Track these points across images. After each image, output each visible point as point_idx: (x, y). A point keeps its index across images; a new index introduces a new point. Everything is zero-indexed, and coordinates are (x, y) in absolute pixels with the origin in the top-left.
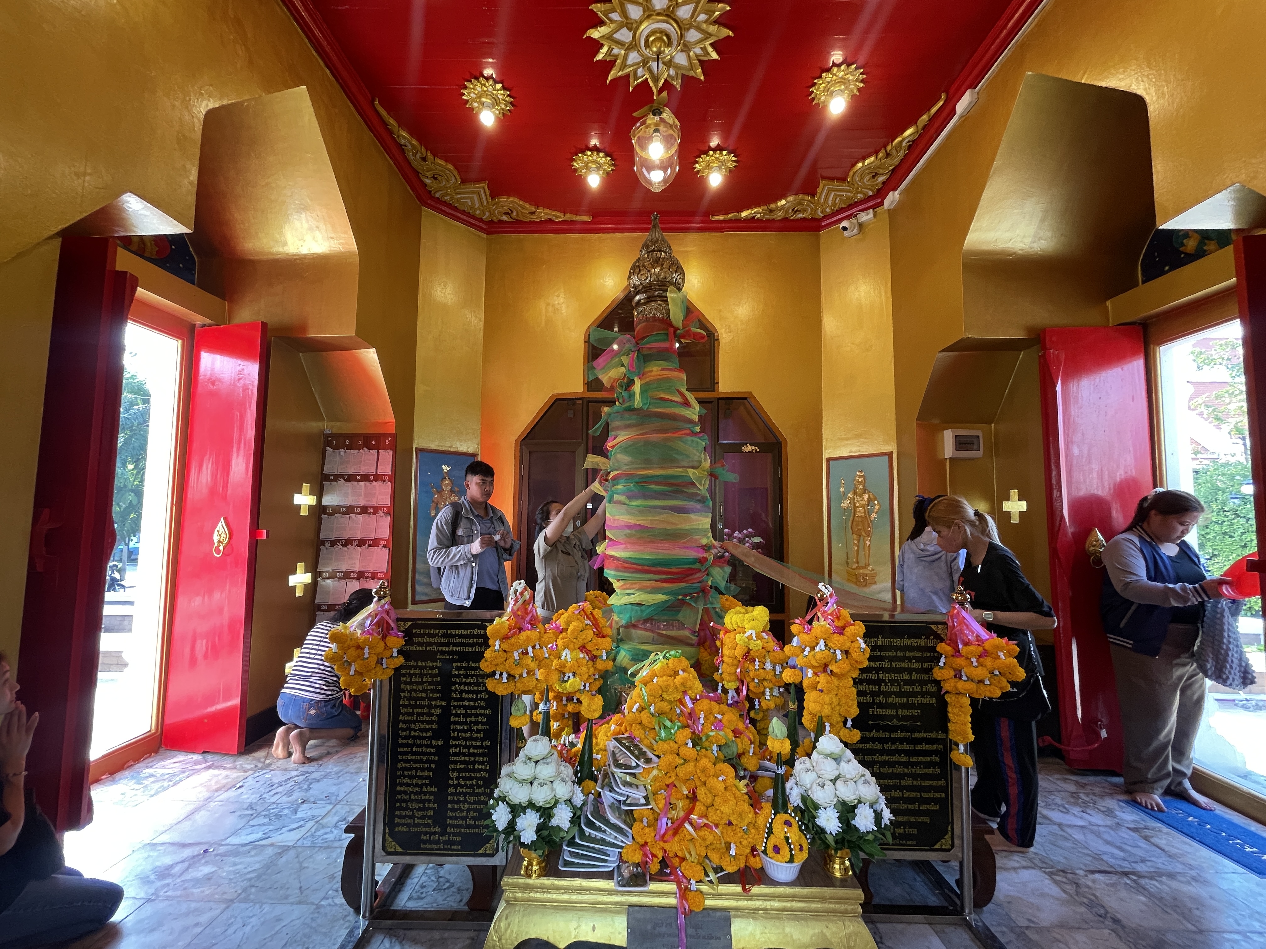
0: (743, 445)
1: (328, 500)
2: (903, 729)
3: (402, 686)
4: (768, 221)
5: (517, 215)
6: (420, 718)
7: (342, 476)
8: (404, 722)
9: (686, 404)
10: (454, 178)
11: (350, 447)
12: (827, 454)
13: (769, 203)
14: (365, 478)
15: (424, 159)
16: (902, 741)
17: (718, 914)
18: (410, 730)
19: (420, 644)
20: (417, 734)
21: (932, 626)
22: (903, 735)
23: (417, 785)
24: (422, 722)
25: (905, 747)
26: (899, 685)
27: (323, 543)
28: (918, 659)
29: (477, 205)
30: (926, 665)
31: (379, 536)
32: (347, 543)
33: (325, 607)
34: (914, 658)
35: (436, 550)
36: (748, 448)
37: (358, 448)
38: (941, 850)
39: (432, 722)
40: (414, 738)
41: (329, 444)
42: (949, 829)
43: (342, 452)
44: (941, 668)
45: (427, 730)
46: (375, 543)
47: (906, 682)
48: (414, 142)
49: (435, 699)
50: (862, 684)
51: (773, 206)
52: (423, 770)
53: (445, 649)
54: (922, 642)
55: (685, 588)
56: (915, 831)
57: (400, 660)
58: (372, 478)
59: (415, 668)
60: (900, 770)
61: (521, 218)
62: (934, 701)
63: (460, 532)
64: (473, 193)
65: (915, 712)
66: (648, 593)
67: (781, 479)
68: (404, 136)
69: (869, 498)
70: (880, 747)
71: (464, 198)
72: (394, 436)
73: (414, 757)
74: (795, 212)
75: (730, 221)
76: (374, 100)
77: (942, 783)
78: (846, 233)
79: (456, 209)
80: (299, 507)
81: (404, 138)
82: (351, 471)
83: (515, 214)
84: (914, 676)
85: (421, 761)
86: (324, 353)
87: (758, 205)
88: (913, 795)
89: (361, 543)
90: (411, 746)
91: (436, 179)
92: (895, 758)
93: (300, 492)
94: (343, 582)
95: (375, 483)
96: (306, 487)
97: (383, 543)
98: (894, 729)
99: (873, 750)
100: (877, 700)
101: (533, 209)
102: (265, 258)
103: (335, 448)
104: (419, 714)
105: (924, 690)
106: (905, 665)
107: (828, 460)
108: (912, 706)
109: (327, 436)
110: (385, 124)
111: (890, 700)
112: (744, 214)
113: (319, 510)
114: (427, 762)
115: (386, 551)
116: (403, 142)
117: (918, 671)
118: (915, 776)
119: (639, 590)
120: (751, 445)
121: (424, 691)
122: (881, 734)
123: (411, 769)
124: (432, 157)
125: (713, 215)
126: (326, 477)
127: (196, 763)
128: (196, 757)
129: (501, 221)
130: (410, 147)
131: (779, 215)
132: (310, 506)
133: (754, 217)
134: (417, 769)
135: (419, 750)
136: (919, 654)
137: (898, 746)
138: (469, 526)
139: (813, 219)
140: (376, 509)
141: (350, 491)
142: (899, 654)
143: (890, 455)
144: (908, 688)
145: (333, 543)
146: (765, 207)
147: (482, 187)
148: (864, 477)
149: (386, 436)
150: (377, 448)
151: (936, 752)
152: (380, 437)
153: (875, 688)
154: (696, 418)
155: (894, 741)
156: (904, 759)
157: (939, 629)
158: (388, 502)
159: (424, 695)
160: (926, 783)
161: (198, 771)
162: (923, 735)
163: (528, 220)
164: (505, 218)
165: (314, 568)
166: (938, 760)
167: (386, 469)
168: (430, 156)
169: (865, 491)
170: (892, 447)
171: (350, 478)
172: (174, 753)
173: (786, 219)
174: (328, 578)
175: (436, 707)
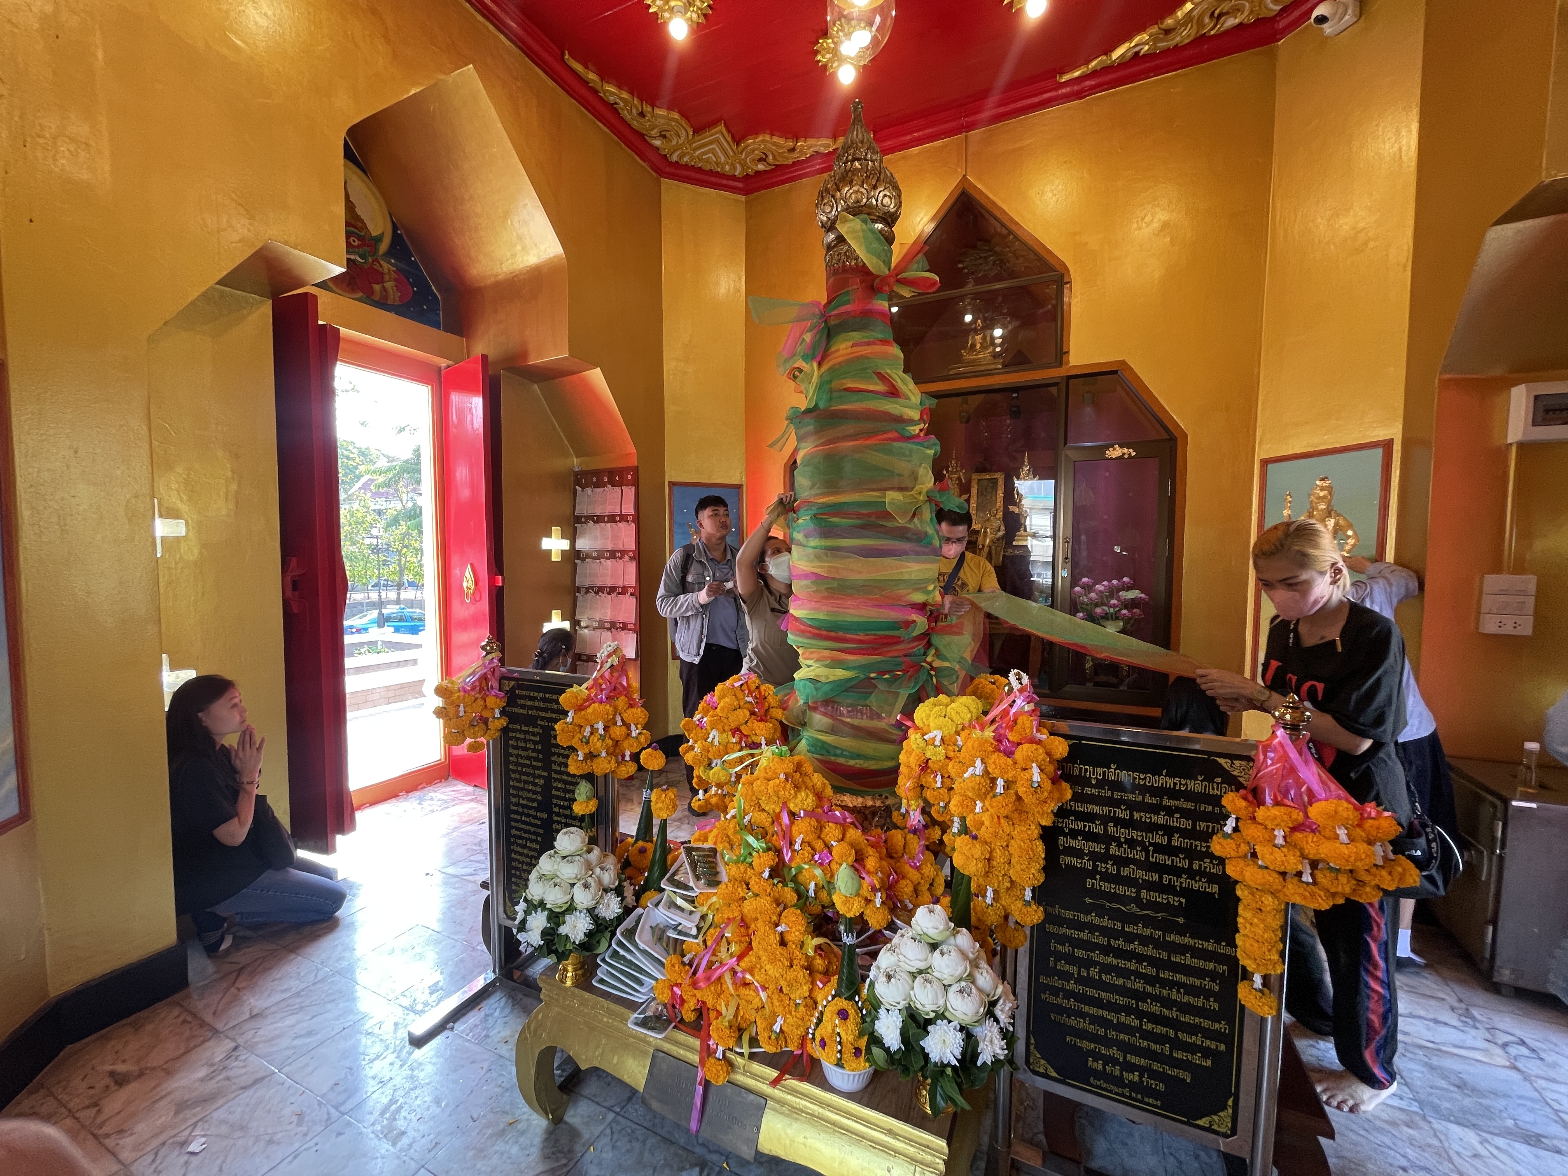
0: (1107, 447)
1: (582, 544)
2: (1148, 922)
3: (511, 750)
4: (1166, 52)
5: (774, 157)
6: (526, 786)
7: (591, 518)
8: (515, 788)
9: (894, 393)
10: (685, 132)
11: (597, 485)
12: (1262, 452)
13: (1162, 18)
14: (612, 519)
15: (642, 114)
16: (1145, 941)
17: (752, 1097)
18: (520, 797)
19: (523, 707)
20: (524, 802)
21: (1222, 761)
22: (1148, 932)
23: (527, 856)
24: (529, 791)
25: (1150, 951)
26: (1145, 849)
27: (578, 590)
28: (1185, 814)
29: (723, 159)
30: (1202, 826)
31: (627, 583)
32: (600, 590)
33: (585, 658)
34: (1178, 810)
35: (664, 597)
36: (1115, 452)
37: (603, 486)
38: (1209, 1130)
39: (535, 792)
40: (524, 806)
41: (578, 482)
42: (1230, 1102)
43: (589, 490)
44: (1227, 836)
45: (533, 800)
46: (624, 590)
47: (1159, 848)
48: (625, 95)
49: (538, 768)
50: (1075, 838)
51: (1169, 22)
52: (532, 841)
53: (543, 714)
54: (1196, 785)
55: (880, 662)
56: (1161, 1087)
57: (504, 722)
58: (618, 519)
59: (520, 731)
60: (1139, 985)
61: (780, 162)
62: (1215, 888)
63: (690, 579)
64: (711, 143)
65: (1174, 900)
66: (826, 666)
67: (1172, 499)
68: (611, 91)
69: (1337, 524)
70: (1103, 941)
71: (705, 153)
72: (636, 470)
73: (524, 826)
74: (1217, 18)
75: (1094, 73)
76: (563, 55)
77: (1221, 1026)
78: (1328, 28)
79: (700, 170)
80: (549, 552)
81: (612, 94)
82: (598, 512)
83: (771, 157)
84: (1176, 841)
85: (528, 832)
86: (556, 381)
87: (1141, 29)
88: (1159, 1029)
89: (612, 590)
90: (522, 814)
91: (664, 137)
92: (1132, 966)
93: (549, 535)
94: (598, 632)
95: (620, 524)
96: (556, 530)
97: (630, 590)
98: (1133, 919)
99: (1089, 942)
100: (1101, 867)
101: (790, 144)
102: (488, 282)
103: (583, 488)
104: (526, 782)
105: (1196, 866)
106: (1160, 819)
107: (1265, 463)
108: (1169, 889)
109: (576, 474)
110: (585, 82)
111: (1126, 872)
112: (1117, 54)
113: (573, 556)
114: (534, 833)
115: (633, 600)
116: (612, 99)
117: (1184, 833)
118: (1168, 1003)
119: (818, 660)
120: (1121, 446)
121: (528, 758)
122: (1105, 922)
123: (521, 838)
124: (649, 109)
125: (1062, 73)
126: (578, 520)
127: (467, 794)
128: (470, 789)
129: (758, 173)
130: (622, 104)
131: (1185, 35)
132: (562, 551)
133: (1137, 53)
134: (527, 839)
135: (527, 820)
136: (1190, 806)
137: (1135, 947)
138: (700, 571)
139: (1261, 22)
140: (624, 552)
141: (598, 534)
142: (1148, 799)
143: (1387, 445)
144: (1162, 859)
145: (588, 590)
146: (1154, 29)
147: (719, 133)
148: (1330, 489)
149: (627, 469)
150: (620, 484)
151: (1213, 976)
152: (622, 471)
153: (1100, 848)
154: (915, 415)
155: (1130, 938)
156: (1145, 969)
157: (1236, 768)
158: (632, 546)
159: (528, 762)
160: (1186, 1019)
161: (462, 802)
162: (1187, 940)
163: (790, 162)
164: (761, 167)
165: (570, 615)
166: (1217, 988)
167: (629, 508)
168: (647, 108)
169: (1329, 513)
170: (1394, 431)
171: (599, 520)
172: (457, 782)
173: (1201, 39)
174: (586, 627)
175: (540, 777)
